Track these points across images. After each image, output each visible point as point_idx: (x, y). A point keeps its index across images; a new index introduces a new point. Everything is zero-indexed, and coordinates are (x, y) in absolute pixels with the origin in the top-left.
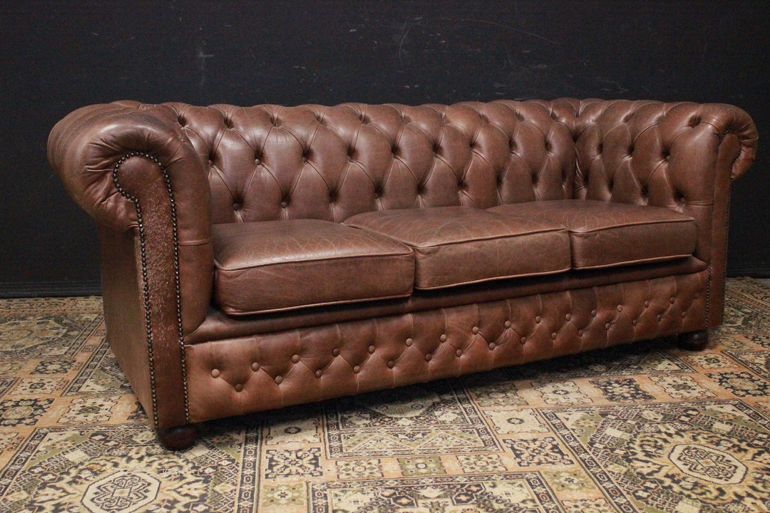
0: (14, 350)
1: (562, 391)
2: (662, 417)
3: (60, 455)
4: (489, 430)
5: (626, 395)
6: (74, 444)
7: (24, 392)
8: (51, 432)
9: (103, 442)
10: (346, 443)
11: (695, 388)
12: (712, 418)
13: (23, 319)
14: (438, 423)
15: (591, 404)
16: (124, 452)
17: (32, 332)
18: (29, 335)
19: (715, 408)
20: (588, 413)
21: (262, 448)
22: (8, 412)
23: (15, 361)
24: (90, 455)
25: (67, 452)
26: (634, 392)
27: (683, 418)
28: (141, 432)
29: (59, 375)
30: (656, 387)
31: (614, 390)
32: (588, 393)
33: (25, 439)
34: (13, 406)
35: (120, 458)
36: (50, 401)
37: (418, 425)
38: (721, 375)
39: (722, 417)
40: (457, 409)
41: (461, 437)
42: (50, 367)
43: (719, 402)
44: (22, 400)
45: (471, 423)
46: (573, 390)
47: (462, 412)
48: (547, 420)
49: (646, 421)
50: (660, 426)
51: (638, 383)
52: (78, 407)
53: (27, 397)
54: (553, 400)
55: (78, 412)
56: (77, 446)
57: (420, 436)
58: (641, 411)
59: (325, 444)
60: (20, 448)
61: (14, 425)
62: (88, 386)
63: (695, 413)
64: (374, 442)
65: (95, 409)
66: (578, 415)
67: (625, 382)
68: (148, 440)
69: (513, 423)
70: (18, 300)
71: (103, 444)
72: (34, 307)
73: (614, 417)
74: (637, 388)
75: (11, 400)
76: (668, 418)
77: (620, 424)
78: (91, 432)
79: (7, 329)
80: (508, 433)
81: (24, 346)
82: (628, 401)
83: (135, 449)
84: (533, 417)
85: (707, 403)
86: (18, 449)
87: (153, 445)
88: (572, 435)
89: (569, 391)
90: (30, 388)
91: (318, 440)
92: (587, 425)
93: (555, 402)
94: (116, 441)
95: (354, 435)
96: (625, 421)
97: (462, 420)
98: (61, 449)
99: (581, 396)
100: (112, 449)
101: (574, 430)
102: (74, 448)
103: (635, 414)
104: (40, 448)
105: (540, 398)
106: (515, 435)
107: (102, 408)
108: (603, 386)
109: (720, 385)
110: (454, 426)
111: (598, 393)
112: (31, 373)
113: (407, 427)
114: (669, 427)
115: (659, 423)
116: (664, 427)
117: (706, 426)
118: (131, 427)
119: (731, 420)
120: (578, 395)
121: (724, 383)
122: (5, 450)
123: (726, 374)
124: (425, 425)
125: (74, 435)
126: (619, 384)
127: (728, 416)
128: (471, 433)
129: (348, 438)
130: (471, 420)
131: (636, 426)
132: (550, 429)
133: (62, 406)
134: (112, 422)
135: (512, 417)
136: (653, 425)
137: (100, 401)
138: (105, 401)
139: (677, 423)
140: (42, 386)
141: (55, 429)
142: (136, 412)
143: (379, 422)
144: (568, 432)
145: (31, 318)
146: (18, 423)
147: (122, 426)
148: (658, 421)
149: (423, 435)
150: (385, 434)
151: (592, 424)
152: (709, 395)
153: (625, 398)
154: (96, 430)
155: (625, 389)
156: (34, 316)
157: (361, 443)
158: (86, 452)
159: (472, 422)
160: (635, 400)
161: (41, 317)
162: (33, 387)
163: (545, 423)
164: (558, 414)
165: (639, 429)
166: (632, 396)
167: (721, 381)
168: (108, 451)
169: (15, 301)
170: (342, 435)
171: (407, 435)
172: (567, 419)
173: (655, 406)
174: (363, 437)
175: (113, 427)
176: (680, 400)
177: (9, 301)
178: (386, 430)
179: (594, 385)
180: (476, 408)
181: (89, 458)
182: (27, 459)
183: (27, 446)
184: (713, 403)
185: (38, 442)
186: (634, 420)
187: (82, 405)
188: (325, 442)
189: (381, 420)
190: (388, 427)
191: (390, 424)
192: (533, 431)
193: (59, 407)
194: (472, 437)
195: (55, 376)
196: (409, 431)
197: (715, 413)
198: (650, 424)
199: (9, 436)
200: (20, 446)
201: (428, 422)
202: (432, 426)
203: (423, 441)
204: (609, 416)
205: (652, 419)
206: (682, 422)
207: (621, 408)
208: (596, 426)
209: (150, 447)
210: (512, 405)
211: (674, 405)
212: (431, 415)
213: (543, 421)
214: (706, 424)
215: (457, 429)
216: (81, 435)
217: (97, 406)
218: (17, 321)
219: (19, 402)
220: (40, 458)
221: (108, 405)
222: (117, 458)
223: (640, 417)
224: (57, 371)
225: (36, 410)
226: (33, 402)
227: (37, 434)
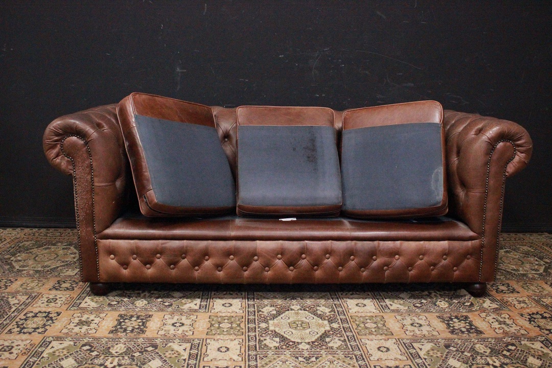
0: (43, 269)
1: (417, 324)
2: (489, 350)
3: (57, 361)
4: (364, 357)
5: (464, 330)
6: (68, 352)
7: (42, 305)
8: (54, 340)
9: (89, 352)
10: (260, 363)
11: (512, 325)
12: (526, 353)
13: (54, 245)
14: (327, 348)
15: (438, 337)
16: (102, 361)
17: (58, 256)
18: (55, 258)
19: (528, 344)
20: (436, 344)
21: (200, 364)
22: (29, 322)
23: (41, 279)
24: (78, 363)
25: (63, 359)
26: (468, 327)
27: (505, 352)
28: (117, 344)
29: (68, 292)
30: (484, 323)
31: (455, 325)
32: (435, 327)
33: (36, 346)
34: (33, 317)
35: (99, 367)
36: (58, 314)
37: (313, 349)
38: (530, 315)
39: (533, 353)
40: (342, 336)
41: (344, 362)
42: (64, 285)
43: (531, 339)
44: (40, 312)
45: (351, 350)
46: (425, 324)
47: (345, 339)
48: (406, 349)
49: (478, 353)
50: (488, 359)
51: (471, 319)
52: (76, 320)
53: (43, 310)
54: (411, 332)
55: (76, 324)
56: (70, 355)
57: (314, 359)
58: (474, 344)
59: (245, 364)
60: (31, 354)
61: (30, 333)
62: (86, 302)
63: (513, 348)
64: (281, 363)
65: (88, 323)
66: (428, 346)
67: (462, 318)
68: (121, 352)
69: (382, 351)
70: (53, 229)
71: (89, 354)
72: (63, 235)
73: (454, 349)
74: (471, 324)
75: (32, 312)
76: (494, 352)
77: (459, 356)
78: (82, 343)
79: (42, 252)
80: (378, 360)
81: (50, 266)
82: (465, 335)
83: (110, 359)
84: (396, 346)
85: (522, 339)
86: (29, 354)
87: (123, 357)
88: (424, 364)
89: (422, 324)
90: (47, 302)
91: (240, 359)
92: (435, 356)
93: (412, 334)
94: (98, 352)
95: (266, 356)
96: (463, 352)
97: (345, 347)
98: (59, 356)
99: (431, 329)
100: (95, 358)
101: (425, 359)
102: (68, 356)
103: (470, 347)
104: (45, 355)
105: (402, 329)
106: (383, 362)
107: (92, 322)
108: (447, 321)
109: (530, 323)
110: (339, 351)
111: (443, 326)
112: (50, 290)
113: (305, 351)
114: (495, 360)
115: (487, 356)
116: (492, 360)
117: (522, 360)
118: (111, 340)
119: (540, 356)
120: (428, 328)
121: (532, 322)
122: (20, 354)
123: (533, 314)
124: (318, 350)
125: (70, 345)
126: (458, 319)
127: (538, 352)
128: (351, 358)
129: (262, 359)
130: (351, 346)
131: (471, 358)
132: (408, 357)
133: (66, 318)
134: (97, 335)
135: (381, 346)
136: (483, 358)
137: (92, 317)
138: (95, 317)
139: (500, 357)
140: (55, 301)
141: (58, 338)
142: (116, 327)
143: (286, 346)
144: (421, 361)
145: (60, 244)
146: (33, 332)
147: (105, 339)
148: (487, 354)
149: (317, 358)
150: (289, 356)
151: (439, 354)
152: (523, 333)
153: (463, 332)
154: (86, 341)
155: (462, 324)
156: (62, 242)
157: (271, 364)
158: (75, 360)
159: (352, 348)
160: (470, 334)
161: (66, 244)
162: (49, 301)
163: (405, 352)
164: (415, 345)
165: (473, 361)
166: (468, 330)
167: (530, 321)
168: (91, 360)
169: (52, 230)
170: (258, 356)
171: (304, 358)
172: (421, 349)
173: (484, 341)
174: (272, 358)
175: (97, 339)
176: (502, 336)
177: (47, 230)
178: (290, 353)
179: (440, 320)
180: (355, 337)
181: (77, 365)
182: (34, 363)
183: (36, 352)
184: (526, 340)
185: (44, 349)
186: (469, 352)
187: (79, 319)
188: (245, 361)
189: (287, 344)
190: (291, 350)
191: (293, 347)
192: (396, 359)
193: (63, 319)
194: (351, 363)
195: (65, 293)
196: (306, 354)
197: (529, 348)
198: (481, 357)
199: (25, 343)
200: (31, 352)
201: (320, 347)
202: (323, 351)
203: (316, 364)
204: (451, 348)
205: (482, 351)
206: (505, 356)
207: (460, 341)
208: (442, 356)
209: (121, 358)
210: (382, 334)
211: (499, 340)
212: (323, 341)
213: (403, 350)
214: (522, 359)
215: (341, 354)
216: (74, 345)
217: (90, 320)
218: (49, 246)
219: (37, 313)
220: (43, 363)
221: (97, 320)
222: (97, 366)
223: (474, 350)
224: (68, 289)
225: (47, 320)
226: (47, 314)
227: (44, 342)
